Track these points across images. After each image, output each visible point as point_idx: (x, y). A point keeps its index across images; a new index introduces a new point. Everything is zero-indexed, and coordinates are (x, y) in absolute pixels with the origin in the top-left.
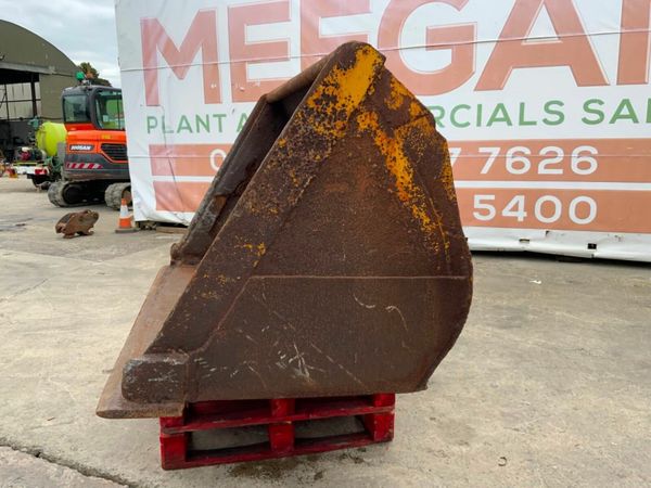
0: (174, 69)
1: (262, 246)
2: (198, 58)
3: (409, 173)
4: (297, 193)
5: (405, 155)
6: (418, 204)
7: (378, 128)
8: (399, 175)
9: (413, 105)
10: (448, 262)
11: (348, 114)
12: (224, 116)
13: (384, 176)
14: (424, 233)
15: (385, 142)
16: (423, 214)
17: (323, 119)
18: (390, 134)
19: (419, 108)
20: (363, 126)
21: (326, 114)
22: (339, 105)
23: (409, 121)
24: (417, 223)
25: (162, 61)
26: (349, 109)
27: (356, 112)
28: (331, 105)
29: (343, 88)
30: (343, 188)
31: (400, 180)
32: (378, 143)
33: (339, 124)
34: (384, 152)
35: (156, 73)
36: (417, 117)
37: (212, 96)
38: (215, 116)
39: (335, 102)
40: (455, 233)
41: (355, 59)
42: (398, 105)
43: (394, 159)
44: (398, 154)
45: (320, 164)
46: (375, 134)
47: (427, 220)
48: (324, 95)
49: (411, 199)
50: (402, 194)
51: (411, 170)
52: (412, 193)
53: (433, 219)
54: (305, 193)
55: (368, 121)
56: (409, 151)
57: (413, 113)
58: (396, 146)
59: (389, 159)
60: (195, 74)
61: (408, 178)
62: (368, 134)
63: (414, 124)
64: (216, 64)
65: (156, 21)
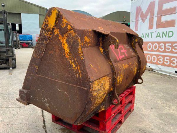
0: (142, 20)
1: (37, 67)
2: (149, 16)
3: (68, 49)
4: (43, 53)
5: (67, 43)
6: (71, 60)
7: (59, 34)
8: (66, 49)
9: (69, 26)
10: (82, 82)
11: (51, 30)
12: (153, 33)
13: (62, 49)
14: (73, 70)
15: (61, 38)
16: (73, 63)
17: (46, 32)
18: (63, 36)
19: (70, 27)
20: (56, 33)
21: (46, 30)
22: (49, 27)
23: (68, 31)
24: (71, 66)
25: (140, 18)
26: (51, 28)
27: (53, 29)
28: (47, 27)
29: (49, 22)
30: (53, 52)
31: (66, 51)
32: (60, 39)
33: (50, 33)
34: (61, 42)
35: (138, 22)
36: (70, 30)
37: (151, 27)
38: (150, 33)
39: (48, 26)
40: (83, 72)
41: (51, 13)
42: (64, 26)
43: (64, 44)
44: (65, 42)
45: (47, 45)
46: (59, 36)
47: (74, 66)
48: (45, 24)
49: (69, 58)
50: (67, 56)
51: (69, 48)
52: (69, 56)
53: (76, 66)
54: (44, 53)
55: (57, 32)
56: (68, 41)
57: (69, 29)
58: (64, 40)
59: (63, 44)
60: (147, 21)
61: (68, 51)
62: (57, 36)
63: (70, 32)
64: (153, 17)
65: (140, 7)
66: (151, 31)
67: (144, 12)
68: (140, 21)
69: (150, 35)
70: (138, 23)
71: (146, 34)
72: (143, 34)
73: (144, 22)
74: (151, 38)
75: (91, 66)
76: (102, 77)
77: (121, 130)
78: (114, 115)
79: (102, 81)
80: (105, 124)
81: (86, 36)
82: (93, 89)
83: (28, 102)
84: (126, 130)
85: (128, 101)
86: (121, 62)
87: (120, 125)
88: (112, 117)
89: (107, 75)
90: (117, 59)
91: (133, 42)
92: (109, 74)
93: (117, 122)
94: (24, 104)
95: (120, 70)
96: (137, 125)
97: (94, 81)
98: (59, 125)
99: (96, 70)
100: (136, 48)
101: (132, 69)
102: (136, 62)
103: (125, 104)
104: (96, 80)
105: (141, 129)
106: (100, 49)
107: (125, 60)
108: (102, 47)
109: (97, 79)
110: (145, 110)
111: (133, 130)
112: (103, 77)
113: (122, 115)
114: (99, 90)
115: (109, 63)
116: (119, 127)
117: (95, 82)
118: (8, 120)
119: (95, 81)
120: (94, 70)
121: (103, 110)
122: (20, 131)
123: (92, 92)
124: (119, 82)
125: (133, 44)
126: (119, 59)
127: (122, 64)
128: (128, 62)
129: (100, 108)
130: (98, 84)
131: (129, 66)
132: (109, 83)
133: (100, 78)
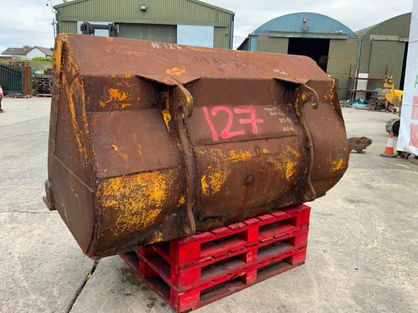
6: (77, 133)
8: (72, 113)
9: (73, 69)
10: (88, 177)
13: (69, 112)
14: (80, 153)
16: (79, 140)
17: (56, 78)
18: (69, 87)
19: (75, 71)
20: (64, 82)
21: (56, 75)
22: (57, 70)
23: (73, 80)
24: (77, 146)
26: (59, 72)
27: (61, 74)
29: (57, 61)
30: (64, 117)
32: (67, 92)
33: (58, 80)
34: (68, 98)
36: (75, 77)
40: (89, 158)
42: (70, 69)
45: (58, 102)
46: (66, 87)
47: (80, 145)
49: (76, 129)
50: (74, 125)
51: (75, 111)
53: (82, 145)
55: (64, 79)
56: (73, 98)
57: (73, 74)
58: (70, 95)
59: (70, 102)
61: (74, 115)
75: (113, 148)
76: (137, 173)
77: (235, 298)
78: (211, 259)
79: (138, 180)
81: (114, 88)
82: (105, 194)
84: (246, 300)
85: (274, 237)
86: (227, 146)
87: (238, 288)
88: (204, 262)
89: (158, 170)
90: (212, 138)
91: (297, 100)
92: (167, 169)
93: (225, 277)
94: (48, 207)
95: (214, 163)
96: (283, 297)
97: (107, 178)
99: (125, 156)
100: (301, 115)
101: (270, 164)
102: (290, 149)
103: (261, 242)
104: (118, 176)
105: (284, 307)
106: (165, 115)
107: (244, 143)
109: (122, 176)
111: (262, 304)
112: (144, 172)
113: (247, 265)
114: (124, 196)
115: (179, 145)
116: (236, 291)
117: (113, 180)
119: (115, 177)
120: (120, 157)
121: (159, 240)
123: (99, 199)
124: (210, 189)
125: (297, 106)
126: (220, 138)
128: (256, 148)
130: (123, 184)
131: (259, 156)
132: (163, 186)
133: (132, 174)
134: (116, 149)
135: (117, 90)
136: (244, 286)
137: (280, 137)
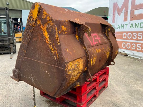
0: (119, 14)
1: (25, 51)
2: (124, 11)
3: (48, 36)
4: (29, 39)
5: (47, 31)
6: (50, 45)
7: (41, 24)
8: (46, 36)
9: (48, 17)
10: (59, 63)
11: (35, 20)
12: (127, 24)
13: (43, 36)
14: (52, 53)
15: (43, 27)
16: (52, 48)
17: (31, 22)
18: (43, 25)
19: (49, 18)
20: (38, 24)
21: (31, 21)
22: (33, 18)
23: (47, 22)
24: (50, 50)
25: (116, 12)
26: (35, 19)
27: (36, 20)
28: (32, 19)
29: (33, 14)
30: (36, 39)
31: (46, 38)
32: (41, 28)
33: (34, 23)
34: (43, 30)
36: (49, 20)
37: (125, 20)
38: (125, 24)
39: (32, 18)
40: (60, 55)
41: (34, 7)
42: (45, 17)
43: (45, 32)
44: (45, 31)
45: (32, 33)
46: (41, 26)
47: (53, 50)
48: (30, 16)
49: (49, 43)
50: (47, 41)
51: (48, 35)
52: (49, 42)
53: (54, 50)
55: (39, 22)
56: (47, 30)
57: (48, 19)
58: (45, 29)
59: (44, 32)
60: (122, 14)
61: (48, 37)
62: (39, 26)
63: (49, 22)
64: (127, 12)
65: (116, 3)
66: (126, 23)
67: (120, 7)
68: (117, 15)
69: (125, 26)
70: (115, 16)
71: (122, 25)
72: (119, 25)
73: (120, 16)
74: (126, 28)
75: (67, 50)
76: (76, 59)
77: (95, 103)
78: (89, 90)
79: (76, 62)
80: (81, 97)
81: (63, 26)
82: (68, 69)
83: (19, 79)
84: (99, 103)
85: (102, 79)
86: (95, 47)
87: (95, 99)
88: (88, 91)
89: (81, 58)
90: (91, 45)
91: (106, 31)
92: (83, 57)
93: (92, 96)
94: (16, 80)
95: (93, 54)
96: (110, 99)
97: (68, 62)
98: (46, 98)
99: (71, 53)
100: (108, 36)
101: (105, 53)
102: (108, 48)
103: (100, 81)
104: (71, 61)
105: (112, 102)
106: (76, 36)
107: (98, 46)
108: (78, 35)
109: (72, 61)
110: (117, 87)
112: (77, 59)
113: (97, 90)
114: (73, 69)
115: (84, 47)
116: (94, 100)
117: (69, 63)
118: (6, 93)
119: (70, 62)
120: (70, 53)
121: (78, 86)
122: (14, 102)
123: (67, 71)
124: (93, 64)
125: (106, 33)
126: (93, 44)
127: (95, 49)
128: (101, 47)
129: (76, 85)
130: (72, 64)
131: (102, 50)
132: (83, 64)
133: (74, 60)
134: (68, 50)
135: (64, 26)
136: (96, 98)
137: (105, 44)
